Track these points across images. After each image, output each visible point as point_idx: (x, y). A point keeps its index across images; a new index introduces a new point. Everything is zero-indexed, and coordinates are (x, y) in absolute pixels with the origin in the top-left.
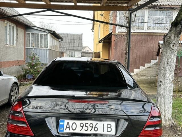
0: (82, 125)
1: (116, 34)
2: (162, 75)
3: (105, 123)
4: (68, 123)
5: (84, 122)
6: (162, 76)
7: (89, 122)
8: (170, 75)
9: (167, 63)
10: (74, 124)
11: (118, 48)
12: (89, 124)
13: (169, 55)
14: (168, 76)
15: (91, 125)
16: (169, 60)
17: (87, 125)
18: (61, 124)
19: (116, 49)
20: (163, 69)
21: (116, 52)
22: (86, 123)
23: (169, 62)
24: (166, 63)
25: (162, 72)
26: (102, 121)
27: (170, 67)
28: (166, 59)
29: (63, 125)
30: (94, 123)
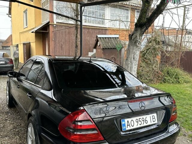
0: (137, 121)
1: (54, 24)
2: (129, 68)
3: (151, 115)
4: (128, 121)
5: (138, 118)
6: (129, 70)
7: (141, 117)
8: (135, 68)
9: (134, 58)
10: (132, 121)
11: (57, 40)
12: (141, 119)
13: (135, 52)
14: (134, 69)
15: (143, 119)
16: (135, 56)
17: (140, 120)
18: (123, 123)
19: (55, 41)
20: (130, 63)
21: (55, 44)
22: (139, 119)
23: (135, 58)
24: (132, 58)
25: (129, 66)
26: (148, 114)
27: (135, 61)
28: (133, 55)
29: (125, 124)
30: (144, 117)
